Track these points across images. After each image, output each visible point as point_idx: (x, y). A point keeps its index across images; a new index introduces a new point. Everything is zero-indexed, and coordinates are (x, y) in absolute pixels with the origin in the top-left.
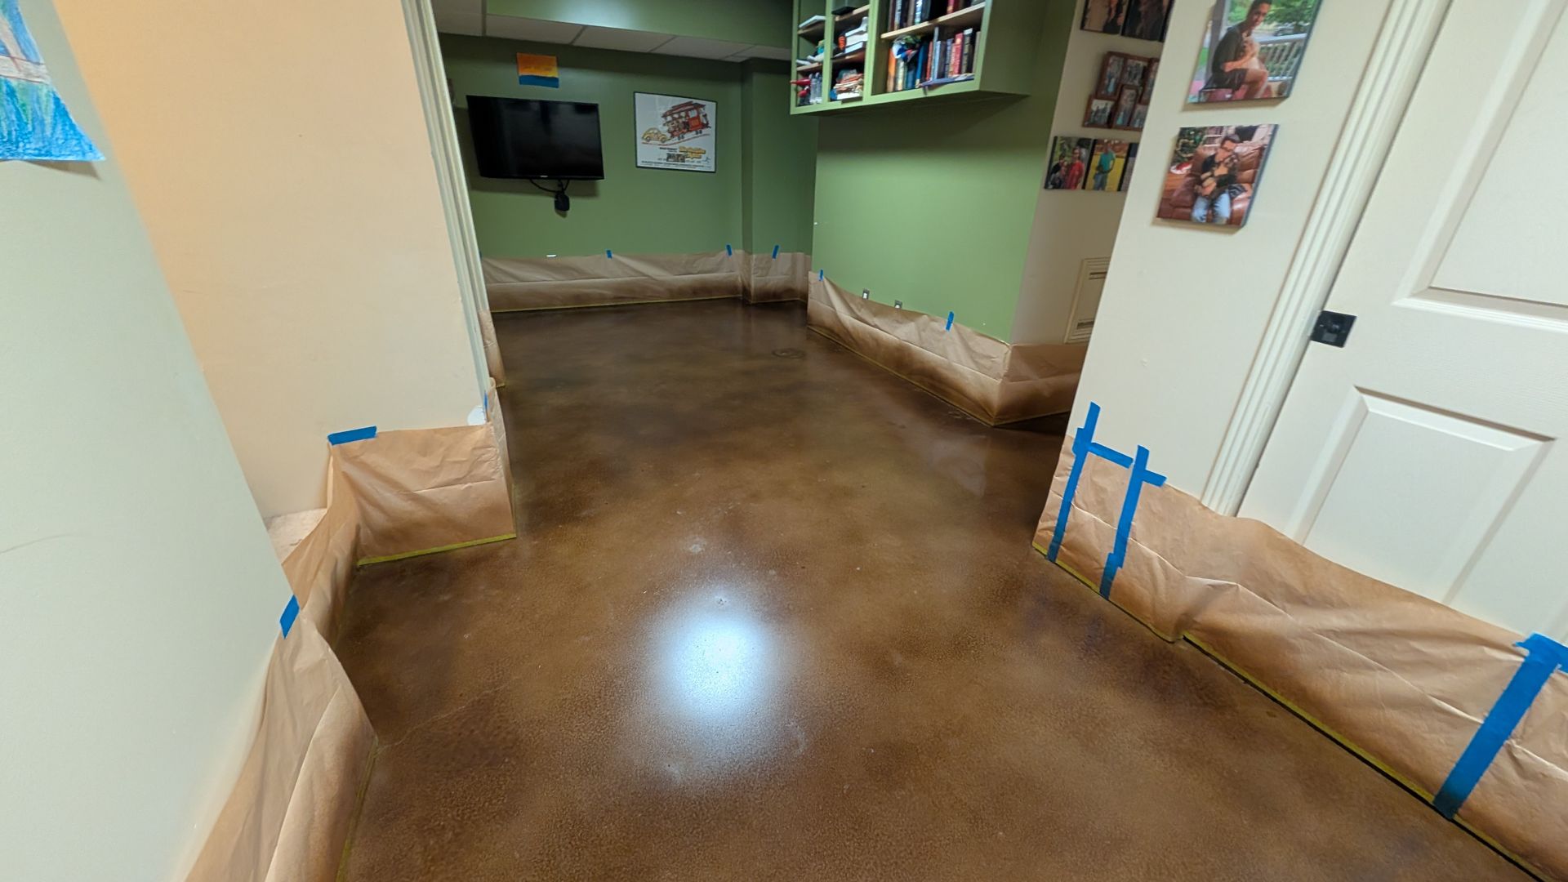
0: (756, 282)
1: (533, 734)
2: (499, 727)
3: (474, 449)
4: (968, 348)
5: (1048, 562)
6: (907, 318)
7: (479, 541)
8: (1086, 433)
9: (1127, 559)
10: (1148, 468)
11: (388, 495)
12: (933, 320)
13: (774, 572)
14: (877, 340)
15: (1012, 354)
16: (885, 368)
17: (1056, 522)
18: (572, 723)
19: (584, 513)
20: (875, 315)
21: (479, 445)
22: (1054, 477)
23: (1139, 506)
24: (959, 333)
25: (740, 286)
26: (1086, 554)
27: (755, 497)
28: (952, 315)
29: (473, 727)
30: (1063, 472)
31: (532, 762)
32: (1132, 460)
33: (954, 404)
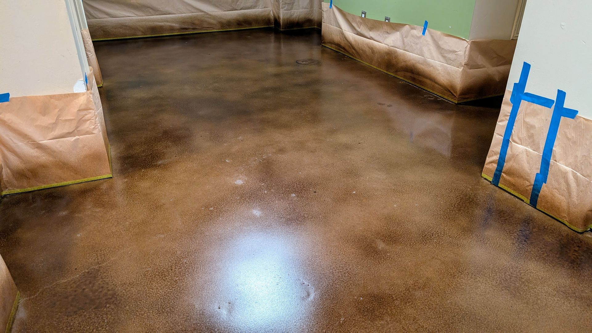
0: (284, 14)
1: (126, 291)
2: (102, 287)
3: (79, 110)
4: (438, 47)
5: (493, 186)
6: (394, 29)
7: (86, 180)
8: (520, 86)
9: (549, 176)
10: (565, 106)
11: (20, 144)
12: (412, 28)
13: (294, 195)
14: (372, 49)
15: (471, 47)
16: (379, 69)
17: (498, 156)
18: (152, 284)
19: (160, 162)
20: (371, 29)
21: (83, 107)
22: (497, 122)
23: (558, 135)
24: (432, 37)
25: (272, 18)
26: (521, 177)
27: (282, 151)
28: (426, 23)
29: (84, 287)
30: (503, 118)
31: (125, 307)
32: (554, 101)
33: (428, 90)
